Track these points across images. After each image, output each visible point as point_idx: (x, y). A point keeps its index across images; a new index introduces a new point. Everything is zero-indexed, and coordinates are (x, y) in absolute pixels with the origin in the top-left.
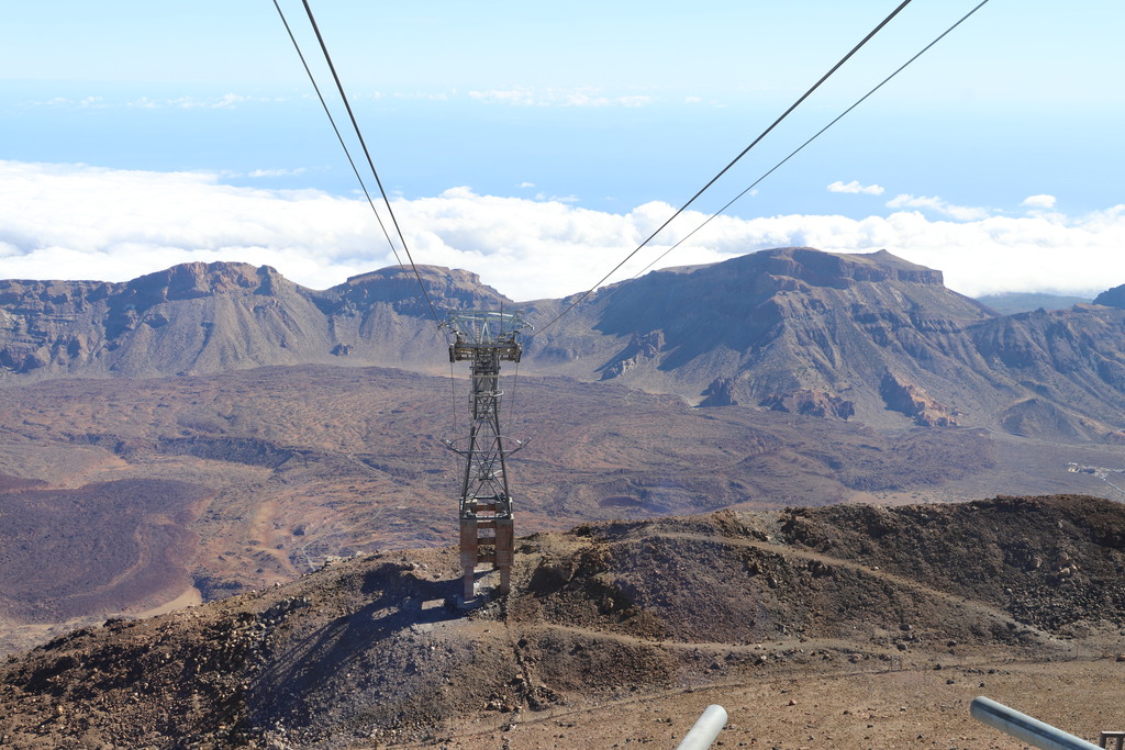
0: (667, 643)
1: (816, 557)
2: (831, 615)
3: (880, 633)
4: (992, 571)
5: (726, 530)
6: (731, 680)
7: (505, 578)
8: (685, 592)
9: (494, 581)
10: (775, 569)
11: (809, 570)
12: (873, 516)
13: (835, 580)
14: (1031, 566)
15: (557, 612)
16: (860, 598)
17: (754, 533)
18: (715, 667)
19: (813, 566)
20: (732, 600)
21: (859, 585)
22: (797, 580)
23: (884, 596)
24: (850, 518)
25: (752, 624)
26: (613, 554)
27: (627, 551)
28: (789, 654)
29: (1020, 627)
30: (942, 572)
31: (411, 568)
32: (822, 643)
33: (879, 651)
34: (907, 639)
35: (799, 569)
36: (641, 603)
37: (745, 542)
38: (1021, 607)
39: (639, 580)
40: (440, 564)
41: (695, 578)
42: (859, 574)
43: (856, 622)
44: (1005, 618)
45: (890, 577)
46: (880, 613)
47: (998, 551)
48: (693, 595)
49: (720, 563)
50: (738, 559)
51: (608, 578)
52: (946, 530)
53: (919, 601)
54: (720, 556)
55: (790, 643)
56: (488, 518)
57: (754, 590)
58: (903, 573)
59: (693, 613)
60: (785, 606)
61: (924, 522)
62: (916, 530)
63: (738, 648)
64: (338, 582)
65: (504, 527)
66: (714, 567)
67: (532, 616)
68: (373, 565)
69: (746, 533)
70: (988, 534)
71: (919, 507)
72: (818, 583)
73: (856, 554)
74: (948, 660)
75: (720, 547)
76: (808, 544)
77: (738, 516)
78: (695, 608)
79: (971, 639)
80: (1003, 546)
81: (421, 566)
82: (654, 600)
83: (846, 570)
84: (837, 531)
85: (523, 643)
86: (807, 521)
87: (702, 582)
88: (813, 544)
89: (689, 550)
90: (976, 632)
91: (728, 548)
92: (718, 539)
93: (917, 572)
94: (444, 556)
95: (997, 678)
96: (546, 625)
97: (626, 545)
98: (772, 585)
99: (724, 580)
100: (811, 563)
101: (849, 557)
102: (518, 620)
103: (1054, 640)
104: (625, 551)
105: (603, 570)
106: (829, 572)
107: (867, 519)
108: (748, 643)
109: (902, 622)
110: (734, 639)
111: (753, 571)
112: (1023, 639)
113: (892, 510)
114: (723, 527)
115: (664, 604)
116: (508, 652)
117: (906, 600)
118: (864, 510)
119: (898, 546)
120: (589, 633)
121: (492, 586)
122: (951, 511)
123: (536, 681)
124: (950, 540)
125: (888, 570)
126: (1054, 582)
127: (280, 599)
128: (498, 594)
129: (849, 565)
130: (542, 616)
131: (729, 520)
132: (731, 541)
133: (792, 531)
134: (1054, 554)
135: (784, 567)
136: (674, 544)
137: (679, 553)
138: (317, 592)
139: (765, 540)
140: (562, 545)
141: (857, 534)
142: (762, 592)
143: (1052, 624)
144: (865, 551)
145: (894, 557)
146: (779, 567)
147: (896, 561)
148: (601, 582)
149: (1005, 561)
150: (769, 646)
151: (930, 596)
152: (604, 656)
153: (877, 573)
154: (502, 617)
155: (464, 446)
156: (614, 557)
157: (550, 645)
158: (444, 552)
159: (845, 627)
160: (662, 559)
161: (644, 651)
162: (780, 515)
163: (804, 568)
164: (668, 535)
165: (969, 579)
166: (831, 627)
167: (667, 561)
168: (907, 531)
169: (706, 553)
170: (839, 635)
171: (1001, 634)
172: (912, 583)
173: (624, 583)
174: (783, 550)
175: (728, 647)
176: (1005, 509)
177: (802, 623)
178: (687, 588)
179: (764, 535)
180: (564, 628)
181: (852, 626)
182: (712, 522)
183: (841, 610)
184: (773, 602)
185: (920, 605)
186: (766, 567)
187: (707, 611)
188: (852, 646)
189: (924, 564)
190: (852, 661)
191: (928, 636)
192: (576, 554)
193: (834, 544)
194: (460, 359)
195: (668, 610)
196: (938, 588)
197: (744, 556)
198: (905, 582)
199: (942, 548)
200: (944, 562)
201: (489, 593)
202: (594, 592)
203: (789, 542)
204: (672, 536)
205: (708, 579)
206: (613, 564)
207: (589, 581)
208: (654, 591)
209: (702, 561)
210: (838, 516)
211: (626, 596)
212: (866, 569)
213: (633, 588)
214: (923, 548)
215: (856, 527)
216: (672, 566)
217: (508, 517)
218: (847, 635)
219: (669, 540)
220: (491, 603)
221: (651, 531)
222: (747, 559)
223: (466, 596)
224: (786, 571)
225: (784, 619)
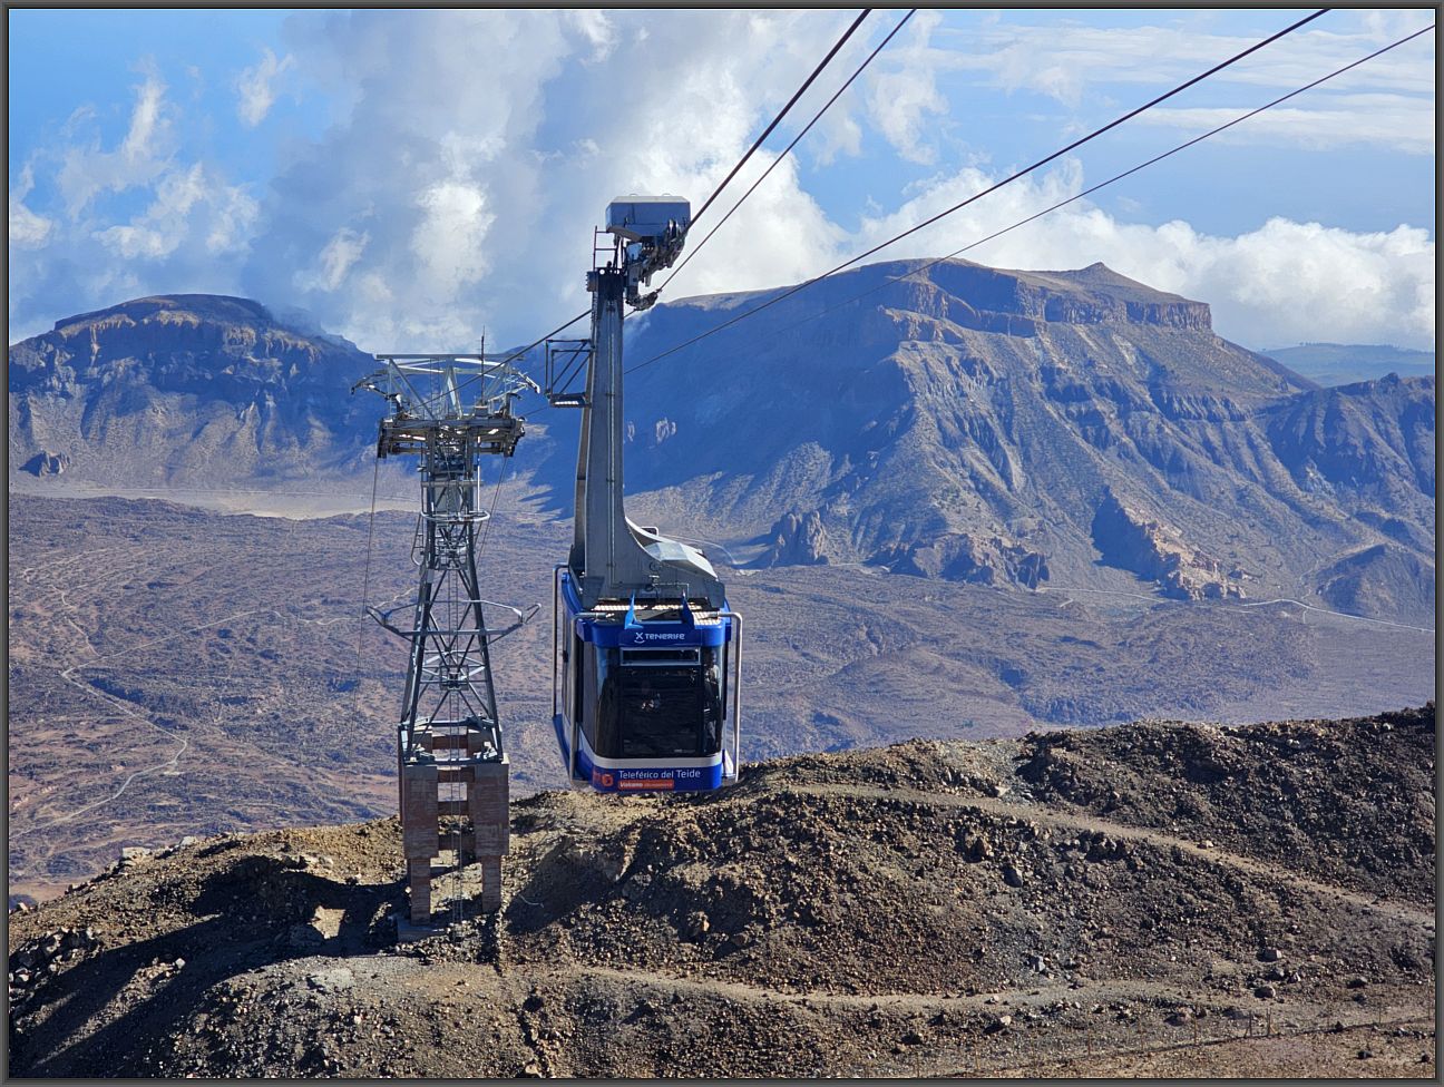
0: (817, 996)
1: (1094, 826)
2: (1128, 934)
3: (1222, 966)
5: (917, 776)
7: (492, 880)
8: (848, 897)
9: (471, 883)
10: (1016, 849)
11: (1082, 849)
12: (1195, 742)
13: (1132, 867)
15: (598, 944)
16: (1180, 901)
17: (974, 782)
18: (913, 1039)
19: (1095, 847)
20: (938, 910)
21: (1178, 876)
22: (1059, 868)
23: (1226, 897)
24: (1152, 750)
25: (979, 954)
26: (702, 827)
27: (731, 822)
28: (1052, 1011)
30: (1331, 849)
31: (303, 864)
32: (1118, 988)
33: (1223, 1000)
34: (1272, 976)
35: (1062, 850)
36: (764, 922)
37: (957, 798)
39: (757, 878)
40: (356, 857)
41: (865, 870)
42: (1176, 855)
43: (1176, 946)
45: (1235, 860)
46: (1219, 929)
48: (863, 902)
49: (909, 839)
50: (946, 831)
51: (696, 874)
52: (1335, 769)
53: (1293, 904)
54: (911, 828)
55: (1053, 991)
56: (457, 763)
57: (979, 891)
58: (1261, 853)
59: (864, 936)
60: (1040, 920)
61: (1287, 752)
62: (1279, 771)
63: (955, 1003)
64: (153, 897)
65: (486, 777)
66: (900, 849)
67: (548, 954)
68: (221, 862)
69: (957, 780)
71: (1283, 727)
72: (1098, 871)
73: (1168, 819)
74: (1354, 1014)
75: (910, 809)
76: (1077, 800)
77: (942, 751)
78: (868, 928)
79: (1395, 973)
81: (322, 861)
82: (788, 914)
83: (1151, 848)
84: (1131, 775)
85: (532, 1004)
86: (1071, 757)
87: (878, 877)
88: (1085, 798)
89: (850, 815)
90: (1403, 960)
91: (925, 812)
92: (905, 794)
93: (1291, 856)
94: (363, 840)
96: (579, 968)
97: (728, 810)
98: (1010, 878)
99: (920, 873)
100: (1084, 836)
101: (1157, 824)
102: (522, 961)
104: (726, 820)
105: (684, 858)
106: (1118, 852)
107: (1187, 751)
108: (971, 992)
109: (1262, 944)
110: (950, 985)
111: (975, 854)
113: (1229, 733)
114: (913, 770)
115: (807, 920)
116: (506, 1024)
117: (1266, 902)
118: (1177, 732)
119: (1246, 801)
120: (662, 980)
121: (466, 896)
122: (1344, 731)
124: (1345, 788)
125: (1230, 847)
127: (36, 932)
128: (478, 906)
129: (1155, 838)
130: (568, 951)
131: (924, 759)
132: (929, 799)
133: (1042, 776)
135: (1034, 846)
136: (823, 808)
137: (835, 824)
138: (113, 916)
139: (994, 794)
140: (596, 813)
141: (1168, 779)
142: (994, 893)
144: (1184, 810)
145: (1239, 822)
146: (1024, 846)
147: (1245, 829)
148: (683, 881)
150: (1014, 996)
151: (1311, 894)
152: (697, 1024)
153: (1211, 853)
154: (487, 955)
155: (406, 622)
156: (705, 834)
157: (588, 1006)
158: (362, 833)
159: (1158, 956)
160: (801, 836)
161: (773, 1012)
162: (1019, 747)
163: (1073, 846)
164: (808, 790)
166: (1130, 957)
167: (811, 838)
168: (1262, 772)
169: (886, 820)
170: (1142, 972)
172: (1278, 872)
173: (728, 883)
174: (1033, 814)
175: (935, 1001)
177: (1073, 952)
178: (853, 891)
179: (992, 786)
180: (613, 973)
181: (1169, 955)
182: (891, 762)
183: (1145, 925)
185: (1293, 912)
186: (1003, 849)
187: (890, 932)
188: (1171, 994)
189: (1297, 834)
190: (1174, 1020)
191: (1313, 971)
192: (628, 829)
193: (1125, 799)
194: (396, 450)
195: (815, 933)
196: (1325, 877)
197: (956, 824)
198: (1262, 869)
199: (1330, 803)
200: (1334, 828)
201: (461, 909)
202: (670, 901)
203: (1040, 796)
204: (817, 790)
205: (892, 872)
206: (703, 846)
207: (659, 881)
208: (787, 896)
209: (877, 837)
210: (1131, 745)
211: (733, 907)
212: (1188, 847)
213: (745, 892)
214: (1294, 803)
215: (1167, 765)
216: (819, 847)
217: (497, 760)
218: (1162, 973)
219: (810, 799)
220: (463, 928)
221: (775, 783)
222: (962, 832)
223: (415, 917)
224: (1037, 851)
225: (1037, 944)
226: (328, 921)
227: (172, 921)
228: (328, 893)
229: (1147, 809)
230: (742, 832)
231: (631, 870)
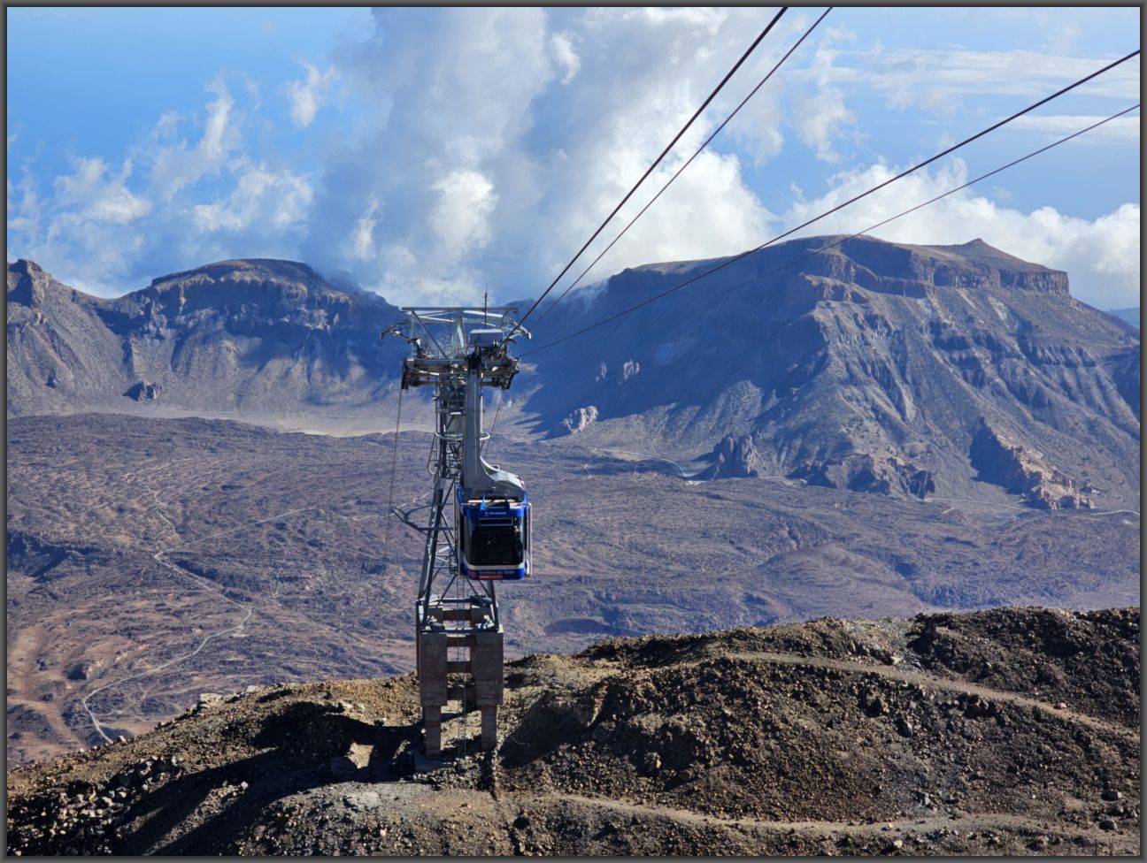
0: (747, 822)
1: (971, 689)
2: (997, 777)
3: (1073, 804)
5: (828, 647)
7: (489, 725)
8: (772, 743)
9: (472, 727)
10: (907, 707)
11: (960, 708)
13: (1001, 723)
15: (573, 776)
16: (1039, 751)
17: (873, 653)
18: (822, 858)
19: (970, 706)
20: (844, 755)
21: (1038, 731)
22: (942, 723)
23: (1077, 749)
24: (1018, 629)
25: (877, 790)
26: (656, 684)
27: (679, 681)
28: (936, 837)
31: (341, 708)
32: (989, 820)
33: (1074, 831)
34: (1114, 812)
35: (944, 708)
36: (705, 762)
37: (859, 665)
39: (699, 726)
40: (382, 704)
41: (785, 721)
42: (1036, 713)
43: (1036, 787)
45: (1085, 719)
46: (1071, 774)
48: (784, 746)
49: (821, 697)
50: (851, 691)
51: (651, 722)
53: (1131, 756)
54: (823, 688)
55: (936, 821)
56: (463, 631)
57: (878, 740)
58: (1105, 713)
59: (785, 774)
60: (926, 764)
61: (1127, 633)
62: (1121, 648)
63: (858, 829)
64: (224, 733)
65: (485, 644)
66: (814, 705)
67: (533, 784)
68: (277, 704)
69: (860, 651)
71: (1124, 613)
72: (973, 726)
73: (1030, 685)
75: (822, 673)
76: (957, 669)
77: (848, 627)
78: (787, 768)
81: (356, 707)
82: (724, 755)
83: (1017, 709)
84: (1001, 649)
85: (522, 823)
86: (952, 634)
87: (797, 727)
88: (963, 668)
89: (774, 677)
91: (834, 676)
92: (818, 661)
93: (1130, 716)
94: (388, 691)
96: (556, 795)
97: (677, 672)
98: (902, 730)
99: (830, 724)
100: (963, 697)
101: (1021, 689)
102: (512, 789)
104: (675, 680)
105: (641, 709)
106: (990, 711)
107: (1046, 631)
108: (871, 821)
109: (1106, 787)
111: (874, 710)
114: (825, 642)
115: (739, 760)
117: (1109, 753)
118: (1038, 615)
119: (1093, 672)
120: (624, 806)
121: (469, 736)
125: (1080, 709)
127: (132, 759)
128: (480, 745)
129: (1020, 701)
130: (549, 781)
131: (833, 633)
132: (838, 665)
133: (928, 649)
135: (922, 705)
136: (752, 670)
137: (761, 684)
138: (192, 748)
139: (889, 662)
140: (572, 673)
141: (1030, 653)
142: (889, 741)
144: (1043, 678)
145: (1088, 689)
146: (913, 705)
147: (1093, 694)
148: (641, 728)
150: (905, 825)
152: (652, 841)
153: (1065, 713)
154: (485, 783)
155: (423, 519)
156: (659, 690)
157: (564, 825)
158: (388, 686)
159: (1020, 795)
160: (734, 693)
162: (910, 625)
163: (953, 705)
164: (741, 656)
166: (999, 795)
167: (741, 694)
168: (1106, 649)
169: (802, 683)
172: (1118, 729)
173: (676, 729)
174: (921, 679)
175: (842, 827)
177: (953, 790)
178: (776, 738)
179: (888, 656)
180: (585, 800)
181: (1030, 794)
182: (807, 635)
183: (1011, 770)
185: (1131, 761)
186: (896, 705)
187: (806, 772)
188: (1032, 825)
190: (1034, 847)
192: (597, 686)
193: (996, 668)
194: (416, 383)
195: (745, 771)
197: (859, 686)
198: (1106, 726)
201: (463, 747)
202: (630, 744)
203: (927, 665)
204: (747, 657)
205: (806, 723)
206: (657, 700)
207: (622, 727)
208: (723, 741)
209: (796, 695)
210: (1001, 625)
211: (681, 749)
212: (1047, 707)
213: (690, 737)
215: (1029, 643)
216: (749, 703)
217: (495, 629)
218: (1024, 808)
219: (743, 664)
220: (466, 761)
221: (715, 651)
222: (864, 692)
223: (429, 752)
224: (924, 709)
225: (924, 783)
226: (360, 755)
227: (238, 752)
228: (360, 732)
229: (1013, 677)
230: (688, 689)
231: (600, 718)
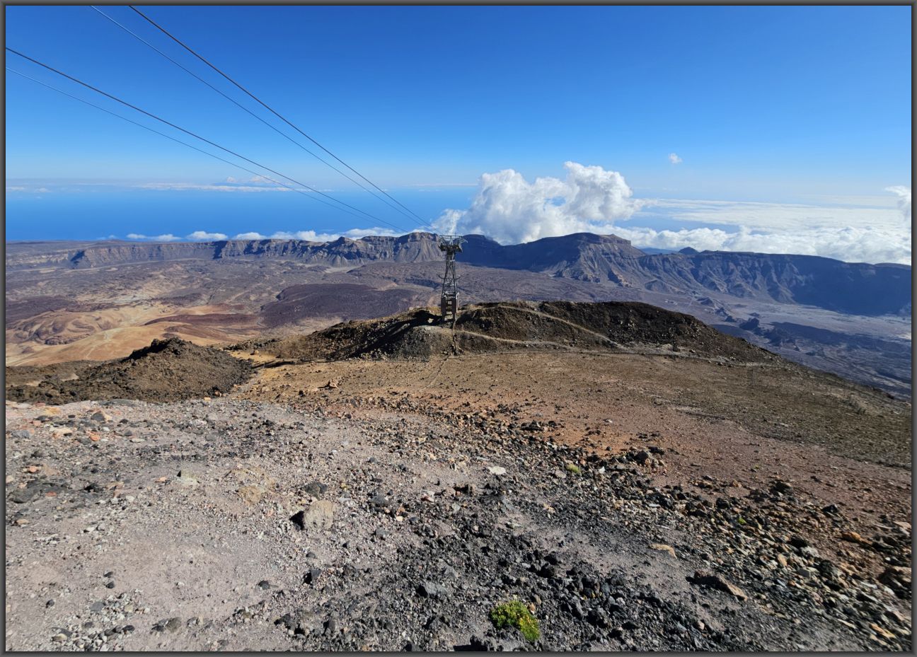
0: (498, 339)
1: (549, 316)
2: (551, 334)
3: (565, 341)
4: (606, 324)
5: (522, 306)
6: (515, 351)
7: (454, 317)
9: (451, 318)
10: (536, 319)
13: (554, 323)
14: (619, 323)
15: (467, 327)
16: (561, 330)
17: (531, 308)
18: (511, 347)
19: (548, 320)
20: (521, 327)
21: (561, 326)
22: (542, 323)
23: (569, 330)
24: (562, 305)
25: (525, 335)
28: (535, 345)
29: (612, 342)
30: (589, 323)
31: (430, 312)
32: (547, 342)
33: (564, 346)
34: (574, 343)
35: (543, 320)
36: (493, 327)
37: (527, 310)
38: (613, 336)
39: (493, 320)
41: (510, 320)
42: (562, 322)
43: (559, 337)
44: (607, 339)
45: (572, 324)
46: (567, 335)
47: (608, 318)
48: (509, 325)
49: (518, 316)
50: (524, 315)
51: (484, 318)
52: (592, 310)
53: (580, 332)
54: (519, 314)
55: (537, 342)
56: (449, 299)
57: (528, 325)
58: (577, 323)
59: (508, 330)
60: (537, 331)
61: (585, 307)
62: (583, 310)
63: (519, 342)
64: (409, 314)
65: (454, 301)
66: (516, 317)
67: (460, 329)
68: (419, 310)
69: (528, 307)
70: (606, 312)
71: (585, 303)
72: (548, 324)
73: (562, 317)
74: (586, 351)
75: (519, 311)
76: (547, 312)
77: (527, 303)
79: (595, 345)
80: (610, 316)
81: (432, 311)
82: (497, 326)
83: (558, 321)
84: (557, 309)
85: (456, 336)
86: (548, 305)
87: (512, 322)
88: (549, 312)
89: (510, 311)
90: (597, 343)
91: (522, 312)
92: (519, 309)
93: (582, 324)
95: (600, 357)
96: (463, 331)
98: (534, 324)
99: (519, 321)
100: (547, 318)
101: (560, 317)
102: (456, 329)
103: (622, 347)
104: (490, 310)
105: (483, 316)
106: (553, 321)
107: (568, 306)
108: (523, 341)
109: (573, 338)
110: (520, 339)
111: (529, 319)
112: (612, 346)
113: (575, 303)
115: (499, 327)
116: (451, 339)
117: (576, 331)
118: (567, 303)
119: (576, 315)
120: (475, 334)
122: (595, 304)
123: (458, 347)
124: (593, 314)
125: (572, 322)
126: (626, 329)
127: (393, 318)
128: (453, 320)
129: (559, 319)
130: (463, 328)
131: (523, 304)
132: (523, 310)
133: (542, 308)
134: (627, 321)
136: (505, 309)
137: (507, 312)
138: (404, 317)
139: (534, 310)
140: (473, 308)
141: (563, 310)
142: (530, 326)
143: (622, 342)
144: (565, 315)
147: (575, 319)
148: (482, 319)
149: (611, 321)
150: (530, 342)
151: (584, 330)
152: (479, 341)
153: (568, 322)
154: (451, 328)
155: (443, 276)
156: (487, 312)
157: (464, 337)
159: (555, 338)
161: (491, 340)
162: (540, 303)
163: (545, 319)
165: (597, 326)
166: (551, 338)
167: (501, 314)
168: (580, 310)
169: (515, 313)
170: (553, 341)
171: (605, 344)
172: (579, 327)
173: (488, 320)
174: (539, 314)
175: (516, 341)
176: (613, 305)
177: (541, 336)
178: (507, 323)
179: (534, 308)
180: (468, 332)
181: (557, 338)
182: (518, 304)
183: (554, 333)
184: (532, 328)
186: (533, 319)
187: (512, 330)
188: (556, 344)
189: (584, 321)
190: (555, 348)
191: (581, 343)
192: (477, 311)
193: (556, 313)
195: (500, 329)
196: (587, 328)
197: (526, 314)
198: (576, 326)
199: (590, 316)
200: (590, 320)
201: (449, 320)
202: (479, 322)
203: (541, 311)
204: (505, 307)
205: (514, 321)
206: (486, 314)
207: (478, 319)
208: (497, 323)
209: (513, 315)
210: (559, 304)
211: (488, 324)
212: (565, 321)
213: (491, 322)
214: (584, 316)
215: (563, 308)
216: (503, 315)
217: (455, 298)
218: (555, 341)
220: (449, 323)
221: (499, 305)
222: (527, 316)
223: (443, 321)
224: (539, 320)
225: (536, 334)
226: (430, 321)
227: (410, 318)
228: (431, 316)
229: (559, 315)
230: (492, 313)
231: (475, 316)
